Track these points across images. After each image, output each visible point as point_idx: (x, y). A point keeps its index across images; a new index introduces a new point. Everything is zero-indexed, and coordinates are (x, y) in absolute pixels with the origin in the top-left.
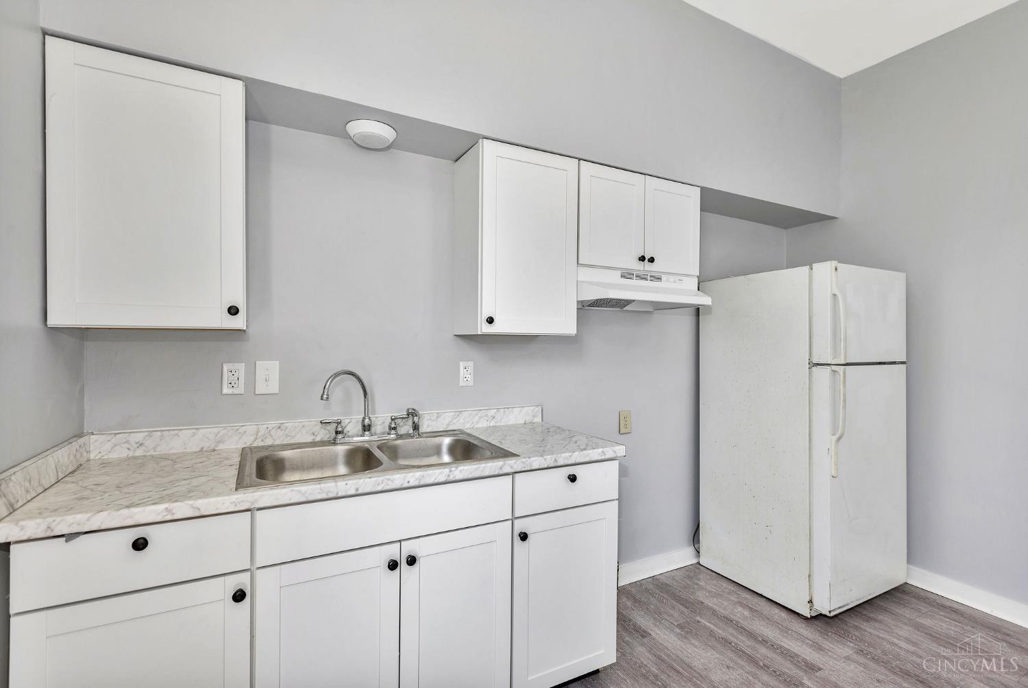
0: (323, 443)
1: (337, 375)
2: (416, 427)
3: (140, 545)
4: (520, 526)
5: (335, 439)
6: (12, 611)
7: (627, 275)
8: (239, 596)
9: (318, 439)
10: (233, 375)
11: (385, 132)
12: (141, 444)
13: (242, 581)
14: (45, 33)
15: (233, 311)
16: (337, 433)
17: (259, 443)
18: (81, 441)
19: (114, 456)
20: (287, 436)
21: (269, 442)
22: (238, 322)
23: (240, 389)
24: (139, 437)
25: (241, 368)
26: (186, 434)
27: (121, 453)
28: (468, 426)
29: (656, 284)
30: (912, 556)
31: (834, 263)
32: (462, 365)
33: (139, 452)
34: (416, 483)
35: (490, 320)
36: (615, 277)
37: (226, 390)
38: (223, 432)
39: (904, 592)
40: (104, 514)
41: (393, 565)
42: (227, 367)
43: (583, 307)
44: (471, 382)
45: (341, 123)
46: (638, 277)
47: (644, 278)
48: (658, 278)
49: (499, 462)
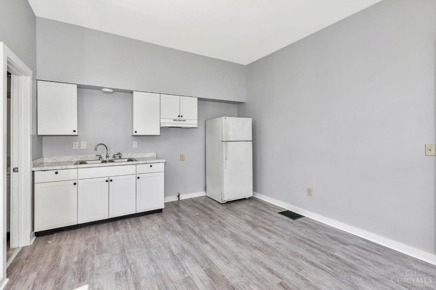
0: (97, 160)
1: (99, 144)
2: (120, 157)
3: (56, 173)
4: (138, 176)
5: (100, 159)
6: (35, 183)
7: (174, 120)
8: (75, 184)
9: (96, 159)
10: (75, 145)
11: (111, 91)
12: (55, 159)
13: (76, 181)
14: (37, 80)
15: (74, 131)
16: (100, 158)
17: (81, 160)
18: (43, 158)
19: (49, 162)
20: (88, 158)
21: (84, 160)
22: (76, 133)
23: (77, 148)
24: (54, 158)
25: (77, 143)
26: (64, 157)
27: (50, 161)
28: (135, 157)
29: (184, 122)
30: (255, 189)
31: (225, 117)
32: (134, 142)
33: (54, 161)
34: (112, 165)
35: (136, 132)
36: (172, 121)
37: (74, 148)
38: (73, 157)
39: (252, 199)
40: (50, 167)
41: (107, 181)
42: (74, 143)
43: (162, 128)
44: (136, 147)
45: (100, 88)
46: (179, 121)
47: (181, 121)
48: (185, 121)
49: (132, 162)
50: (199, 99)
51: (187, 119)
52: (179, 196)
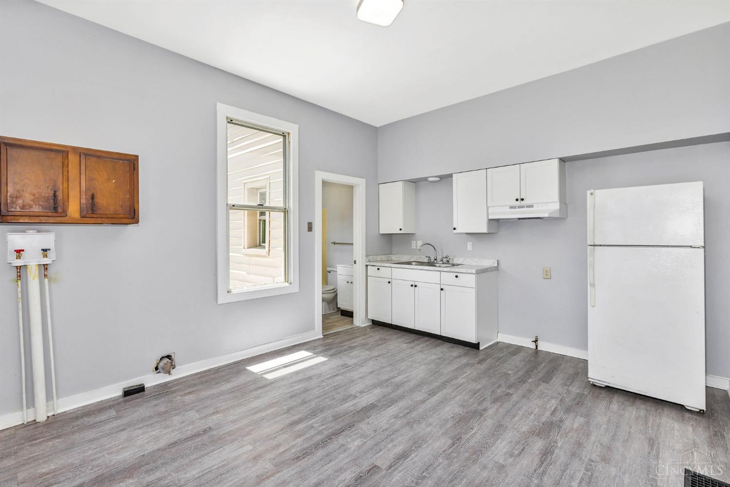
1: (425, 244)
2: (448, 261)
3: (378, 269)
7: (511, 207)
8: (389, 282)
10: (413, 244)
11: (438, 179)
12: (399, 258)
13: (390, 280)
15: (401, 229)
16: (429, 261)
23: (415, 248)
25: (415, 242)
26: (405, 257)
28: (468, 264)
29: (531, 209)
32: (468, 243)
36: (508, 209)
38: (411, 257)
41: (412, 286)
42: (412, 242)
43: (491, 221)
44: (471, 250)
45: (426, 179)
46: (519, 207)
47: (523, 207)
48: (532, 206)
49: (434, 267)
50: (562, 160)
51: (537, 203)
52: (536, 341)
